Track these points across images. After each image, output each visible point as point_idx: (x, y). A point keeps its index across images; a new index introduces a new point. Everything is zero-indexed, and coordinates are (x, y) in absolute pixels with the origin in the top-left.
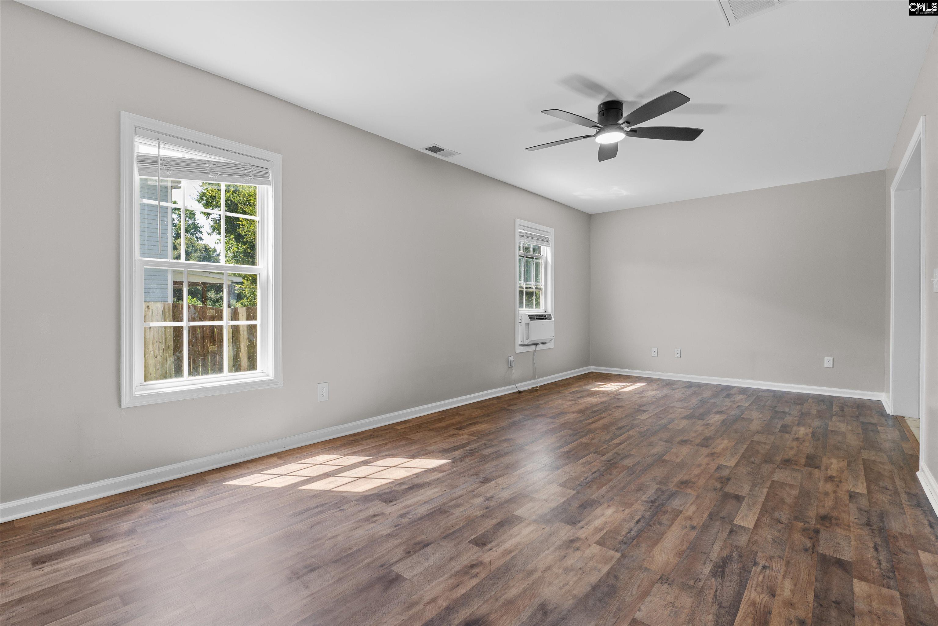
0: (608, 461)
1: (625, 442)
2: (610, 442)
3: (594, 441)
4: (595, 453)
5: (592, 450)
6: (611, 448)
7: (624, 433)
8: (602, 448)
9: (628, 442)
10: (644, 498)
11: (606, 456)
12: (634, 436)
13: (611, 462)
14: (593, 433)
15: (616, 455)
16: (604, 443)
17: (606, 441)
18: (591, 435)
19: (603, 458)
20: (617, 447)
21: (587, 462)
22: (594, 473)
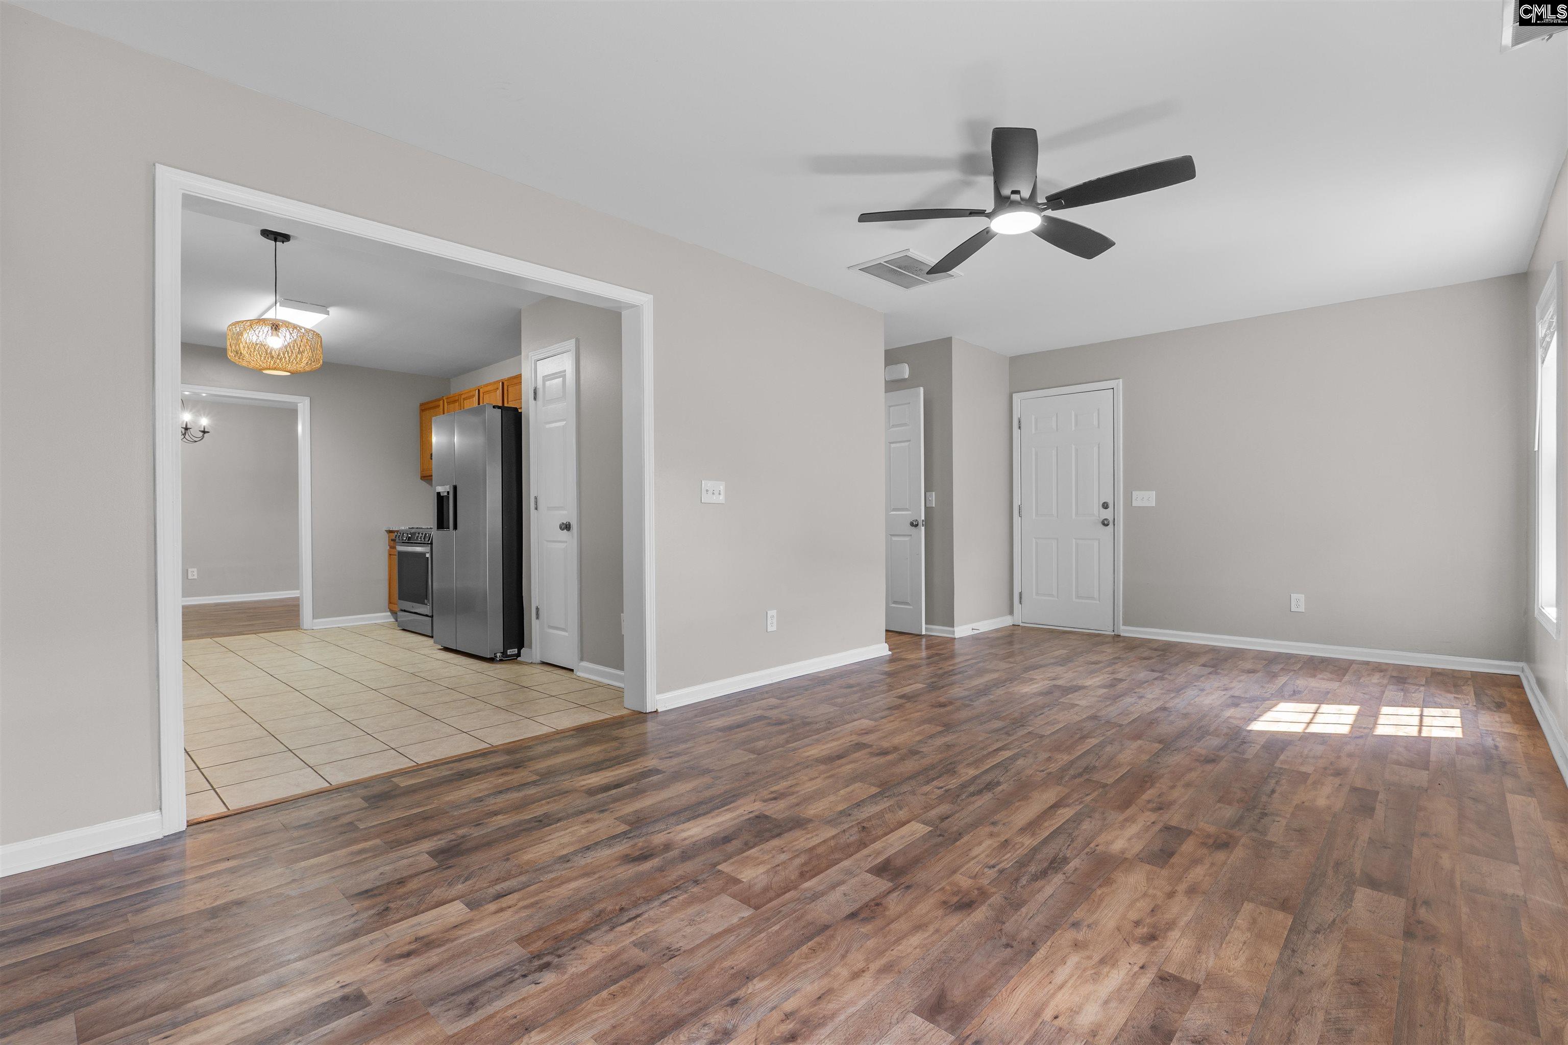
0: (1023, 726)
1: (989, 753)
2: (1017, 754)
3: (1047, 755)
4: (1042, 737)
5: (1048, 741)
6: (1017, 743)
7: (986, 772)
8: (1031, 743)
9: (985, 752)
10: (992, 697)
11: (1026, 731)
12: (969, 765)
13: (1020, 724)
14: (1049, 774)
15: (1010, 733)
16: (1029, 752)
17: (1025, 754)
18: (1053, 767)
19: (1031, 729)
20: (1006, 745)
21: (1052, 725)
22: (1042, 714)
